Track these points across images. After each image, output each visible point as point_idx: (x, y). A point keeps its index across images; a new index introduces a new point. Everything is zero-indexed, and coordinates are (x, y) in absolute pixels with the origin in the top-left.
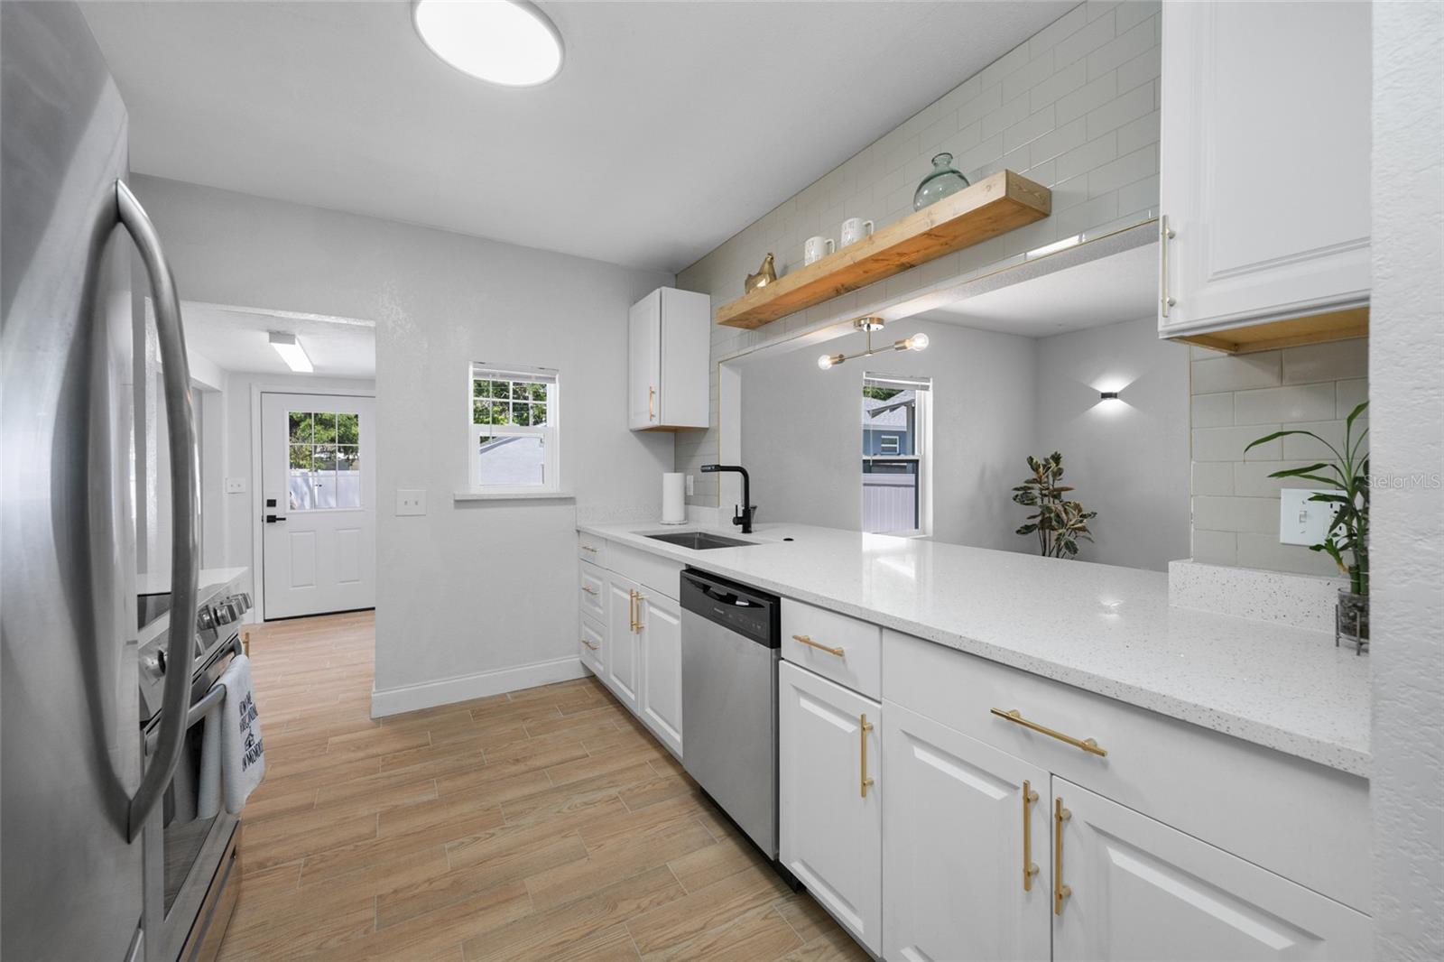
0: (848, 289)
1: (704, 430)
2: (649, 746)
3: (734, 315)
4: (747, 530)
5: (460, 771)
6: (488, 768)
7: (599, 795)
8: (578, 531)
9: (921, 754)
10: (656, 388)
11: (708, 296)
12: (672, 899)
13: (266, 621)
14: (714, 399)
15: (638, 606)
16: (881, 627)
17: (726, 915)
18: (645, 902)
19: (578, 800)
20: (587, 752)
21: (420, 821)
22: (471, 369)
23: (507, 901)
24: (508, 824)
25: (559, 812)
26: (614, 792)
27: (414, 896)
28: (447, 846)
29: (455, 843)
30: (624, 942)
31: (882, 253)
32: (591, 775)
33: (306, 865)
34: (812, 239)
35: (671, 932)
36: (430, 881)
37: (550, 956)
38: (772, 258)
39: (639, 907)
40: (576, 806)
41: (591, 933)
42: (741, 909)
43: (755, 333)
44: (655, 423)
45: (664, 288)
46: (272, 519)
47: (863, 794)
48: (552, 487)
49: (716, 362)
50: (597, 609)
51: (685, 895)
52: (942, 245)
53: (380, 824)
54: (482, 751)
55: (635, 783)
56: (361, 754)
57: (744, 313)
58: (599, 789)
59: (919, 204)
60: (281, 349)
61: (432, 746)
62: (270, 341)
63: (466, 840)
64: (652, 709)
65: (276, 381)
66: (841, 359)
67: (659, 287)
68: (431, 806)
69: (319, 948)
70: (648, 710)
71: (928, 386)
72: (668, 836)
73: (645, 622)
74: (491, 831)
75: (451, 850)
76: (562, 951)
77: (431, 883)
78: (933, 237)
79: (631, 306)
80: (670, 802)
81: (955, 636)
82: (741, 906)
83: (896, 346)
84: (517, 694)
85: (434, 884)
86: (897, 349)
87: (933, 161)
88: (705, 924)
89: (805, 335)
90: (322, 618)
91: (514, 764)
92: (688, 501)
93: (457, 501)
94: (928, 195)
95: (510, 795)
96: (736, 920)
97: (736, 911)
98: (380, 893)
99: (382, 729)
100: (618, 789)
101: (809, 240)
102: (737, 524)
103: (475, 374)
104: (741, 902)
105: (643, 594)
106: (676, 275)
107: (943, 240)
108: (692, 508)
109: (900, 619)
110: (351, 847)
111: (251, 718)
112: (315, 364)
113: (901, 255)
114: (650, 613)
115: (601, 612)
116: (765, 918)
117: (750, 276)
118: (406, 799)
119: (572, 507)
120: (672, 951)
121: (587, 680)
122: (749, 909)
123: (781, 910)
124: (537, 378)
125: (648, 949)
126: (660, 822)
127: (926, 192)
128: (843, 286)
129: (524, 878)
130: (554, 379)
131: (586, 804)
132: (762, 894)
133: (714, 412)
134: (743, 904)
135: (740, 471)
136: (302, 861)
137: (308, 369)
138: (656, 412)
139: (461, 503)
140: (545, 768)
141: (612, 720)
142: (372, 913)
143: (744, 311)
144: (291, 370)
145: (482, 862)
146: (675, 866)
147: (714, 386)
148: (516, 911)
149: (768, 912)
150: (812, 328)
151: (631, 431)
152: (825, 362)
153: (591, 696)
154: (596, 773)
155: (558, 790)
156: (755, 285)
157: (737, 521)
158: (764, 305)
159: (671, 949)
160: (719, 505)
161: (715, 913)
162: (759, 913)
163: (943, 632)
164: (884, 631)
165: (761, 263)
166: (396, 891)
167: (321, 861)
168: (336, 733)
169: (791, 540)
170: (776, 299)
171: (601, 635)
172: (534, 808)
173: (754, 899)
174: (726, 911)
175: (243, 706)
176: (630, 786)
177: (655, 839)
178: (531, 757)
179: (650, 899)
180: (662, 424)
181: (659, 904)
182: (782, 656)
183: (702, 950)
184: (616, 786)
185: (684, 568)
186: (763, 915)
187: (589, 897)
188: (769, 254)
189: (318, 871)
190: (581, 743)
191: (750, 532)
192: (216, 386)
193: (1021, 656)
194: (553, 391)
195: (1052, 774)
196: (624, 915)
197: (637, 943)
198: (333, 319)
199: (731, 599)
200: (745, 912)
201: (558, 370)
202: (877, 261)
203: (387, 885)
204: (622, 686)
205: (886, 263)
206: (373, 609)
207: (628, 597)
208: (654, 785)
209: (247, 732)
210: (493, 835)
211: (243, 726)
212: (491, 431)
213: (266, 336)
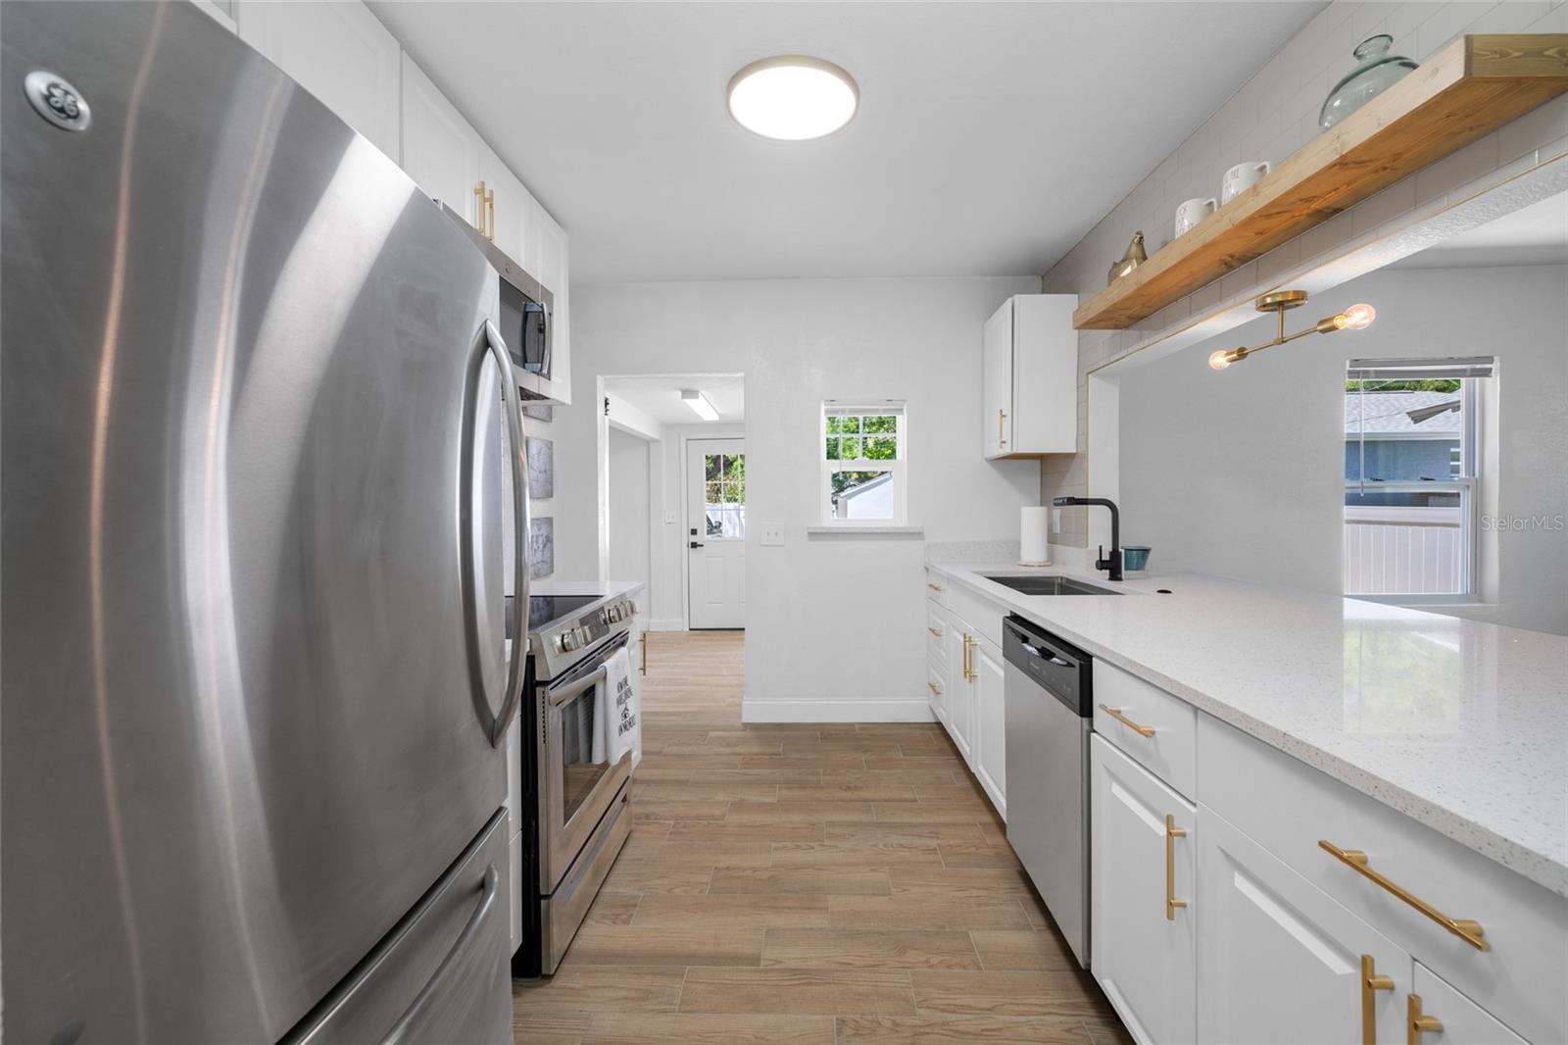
0: (1244, 259)
1: (1070, 456)
2: (984, 808)
3: (1091, 317)
4: (1115, 576)
5: (798, 785)
6: (822, 787)
7: (917, 842)
8: (927, 569)
9: (1241, 883)
10: (1007, 412)
11: (1076, 296)
12: (964, 968)
13: (691, 630)
14: (1082, 418)
15: (970, 652)
16: (1196, 710)
17: (1022, 1008)
18: (935, 959)
19: (895, 839)
20: (917, 797)
21: (760, 818)
22: (823, 408)
23: (809, 908)
24: (827, 842)
25: (874, 846)
26: (933, 843)
27: (739, 877)
28: (774, 845)
29: (781, 845)
30: (902, 987)
31: (1273, 204)
32: (914, 820)
33: (674, 825)
34: (1183, 205)
35: (955, 999)
36: (755, 870)
37: (833, 971)
38: (1141, 238)
39: (927, 962)
40: (892, 846)
41: (875, 966)
42: (1040, 1009)
43: (1131, 333)
44: (1007, 450)
45: (1016, 296)
46: (694, 545)
47: (1170, 916)
48: (902, 523)
49: (1085, 371)
50: (941, 651)
51: (981, 969)
52: (1376, 171)
53: (730, 810)
54: (821, 771)
55: (957, 841)
56: (728, 750)
57: (1104, 312)
58: (919, 836)
59: (1326, 124)
60: (690, 402)
61: (782, 756)
62: (683, 397)
63: (789, 844)
64: (984, 767)
65: (695, 429)
66: (1242, 354)
67: (1012, 296)
68: (770, 808)
69: (669, 891)
70: (981, 768)
71: (1490, 370)
72: (979, 905)
73: (977, 671)
74: (812, 844)
75: (776, 849)
76: (844, 971)
77: (754, 871)
78: (1353, 165)
79: (986, 320)
80: (991, 872)
81: (1277, 732)
82: (1041, 1006)
83: (1320, 328)
84: (864, 726)
85: (756, 874)
86: (1323, 331)
87: (1355, 53)
88: (995, 1007)
89: (1187, 328)
90: (728, 632)
91: (845, 790)
92: (1052, 539)
93: (810, 534)
94: (1339, 107)
95: (835, 817)
96: (1031, 1018)
97: (1035, 1009)
98: (717, 865)
99: (748, 733)
100: (938, 842)
101: (1180, 207)
102: (1101, 569)
103: (827, 412)
104: (1043, 1002)
105: (975, 640)
106: (1043, 277)
107: (1373, 166)
108: (1059, 548)
109: (1214, 700)
110: (705, 823)
111: (627, 696)
112: (720, 411)
113: (1308, 200)
114: (982, 661)
115: (944, 654)
116: (1069, 1030)
117: (1115, 264)
118: (751, 796)
119: (920, 542)
120: (951, 1017)
121: (935, 725)
122: (1051, 1013)
123: (1092, 1031)
124: (885, 411)
125: (925, 1004)
126: (974, 888)
127: (1337, 103)
128: (1232, 256)
129: (830, 894)
130: (902, 410)
131: (902, 846)
132: (1072, 1004)
133: (1082, 434)
134: (1046, 1005)
135: (1108, 505)
136: (672, 822)
137: (716, 418)
138: (1006, 437)
139: (815, 535)
140: (873, 801)
141: (951, 772)
142: (706, 879)
143: (1104, 309)
144: (702, 419)
145: (797, 867)
146: (975, 936)
147: (1082, 403)
148: (816, 920)
149: (1075, 1026)
150: (1198, 317)
151: (986, 459)
152: (1220, 360)
153: (935, 743)
154: (920, 820)
155: (879, 825)
156: (1117, 275)
157: (1101, 565)
158: (1126, 299)
159: (950, 1015)
160: (1087, 546)
161: (1009, 1001)
162: (1061, 1022)
163: (1264, 725)
164: (1199, 712)
165: (1127, 247)
166: (728, 868)
167: (684, 827)
168: (716, 728)
169: (1169, 592)
170: (1139, 289)
171: (944, 679)
172: (853, 836)
173: (1060, 1005)
174: (1025, 1004)
175: (621, 686)
176: (951, 842)
177: (963, 903)
178: (861, 788)
179: (942, 958)
180: (1015, 451)
181: (949, 967)
182: (1095, 728)
183: (983, 1030)
184: (938, 838)
185: (1009, 615)
186: (1067, 1026)
187: (882, 934)
188: (1137, 233)
189: (681, 833)
190: (913, 787)
191: (1120, 579)
192: (657, 437)
193: (1363, 773)
194: (902, 422)
195: (1415, 960)
196: (910, 963)
197: (916, 994)
198: (721, 375)
199: (1046, 655)
200: (1044, 1014)
201: (905, 401)
202: (1269, 216)
203: (724, 861)
204: (959, 736)
205: (1289, 215)
206: (743, 629)
207: (962, 640)
208: (977, 849)
209: (623, 706)
210: (812, 848)
211: (620, 702)
212: (841, 466)
213: (680, 393)
